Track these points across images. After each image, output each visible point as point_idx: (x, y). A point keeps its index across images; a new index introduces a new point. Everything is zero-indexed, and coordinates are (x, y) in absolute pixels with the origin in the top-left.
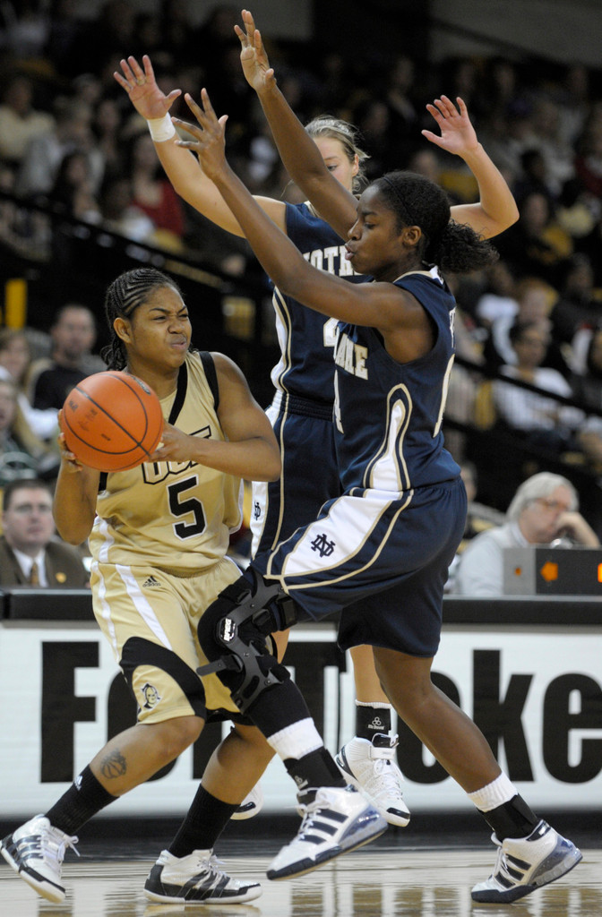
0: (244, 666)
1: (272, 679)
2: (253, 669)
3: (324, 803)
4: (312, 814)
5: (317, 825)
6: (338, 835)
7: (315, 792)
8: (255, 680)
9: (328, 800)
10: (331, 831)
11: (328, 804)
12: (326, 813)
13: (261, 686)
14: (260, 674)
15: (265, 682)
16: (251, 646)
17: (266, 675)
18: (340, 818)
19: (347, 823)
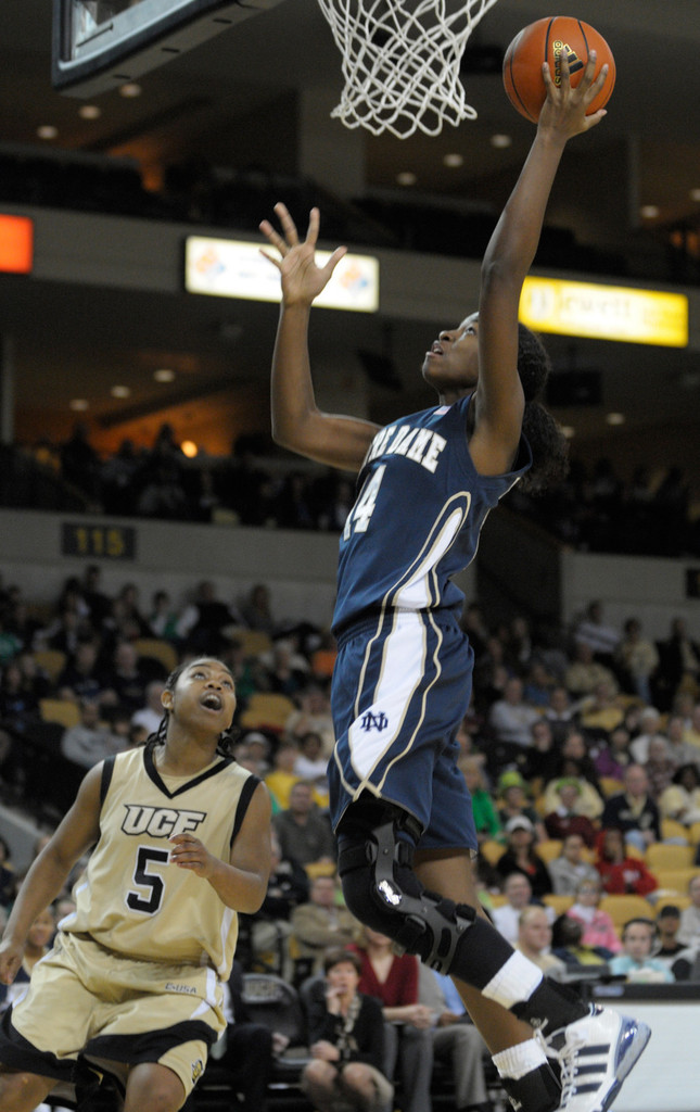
0: (427, 924)
1: (463, 924)
2: (438, 922)
3: (577, 1043)
4: (570, 1060)
5: (583, 1070)
6: (610, 1068)
7: (562, 1035)
8: (446, 933)
9: (581, 1037)
10: (601, 1068)
11: (582, 1042)
12: (585, 1051)
13: (455, 938)
14: (449, 925)
15: (457, 930)
16: (423, 898)
17: (455, 922)
18: (603, 1049)
19: (613, 1050)
